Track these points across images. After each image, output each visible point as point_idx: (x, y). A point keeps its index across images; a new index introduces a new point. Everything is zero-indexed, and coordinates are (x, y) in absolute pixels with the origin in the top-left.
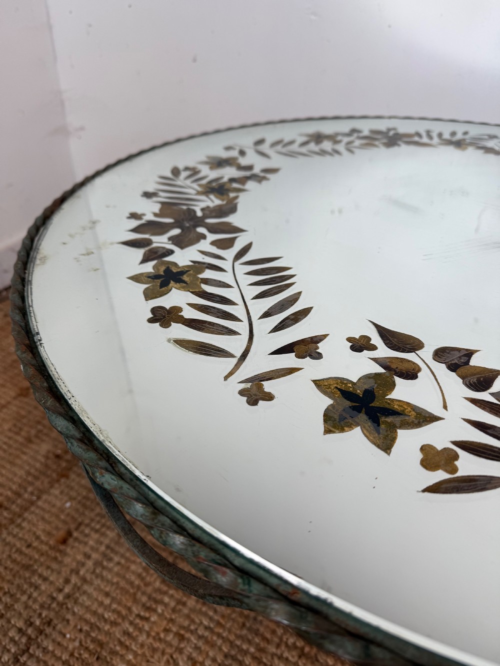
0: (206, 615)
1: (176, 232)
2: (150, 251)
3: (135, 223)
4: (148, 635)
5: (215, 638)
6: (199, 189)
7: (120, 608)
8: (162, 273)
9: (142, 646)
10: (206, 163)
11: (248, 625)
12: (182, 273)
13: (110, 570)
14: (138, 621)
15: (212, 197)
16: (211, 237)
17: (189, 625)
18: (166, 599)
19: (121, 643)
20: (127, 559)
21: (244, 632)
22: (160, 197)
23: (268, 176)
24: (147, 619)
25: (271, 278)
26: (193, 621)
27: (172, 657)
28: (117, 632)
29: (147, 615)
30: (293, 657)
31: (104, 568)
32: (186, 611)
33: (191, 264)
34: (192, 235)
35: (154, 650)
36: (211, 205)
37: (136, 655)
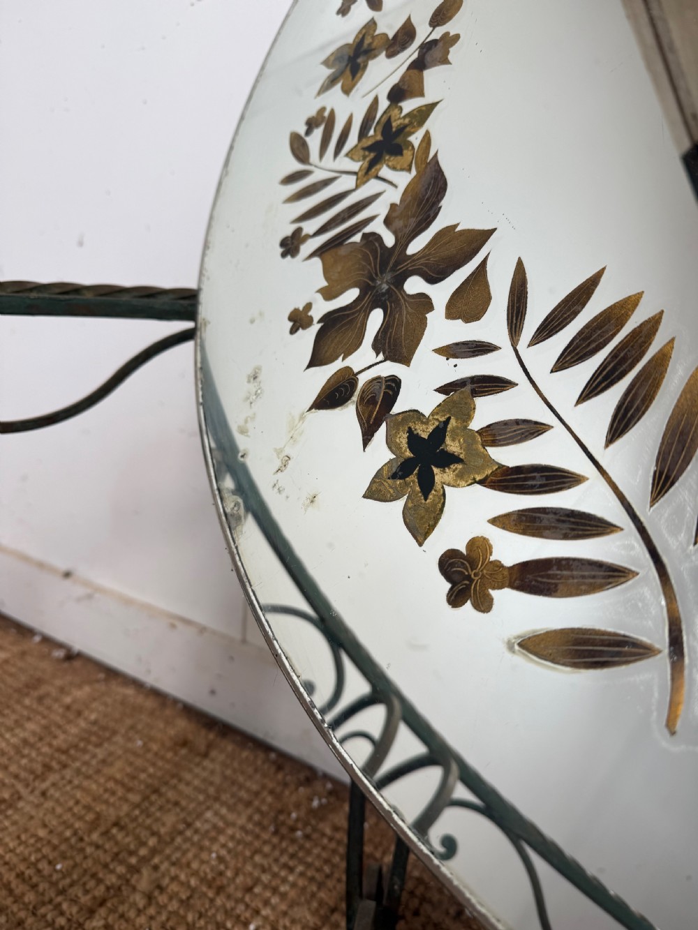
1: (376, 319)
2: (362, 398)
3: (308, 337)
6: (356, 166)
8: (408, 454)
10: (332, 81)
12: (439, 433)
15: (385, 171)
16: (441, 293)
22: (308, 237)
23: (451, 27)
25: (614, 355)
33: (442, 397)
34: (406, 312)
36: (394, 196)
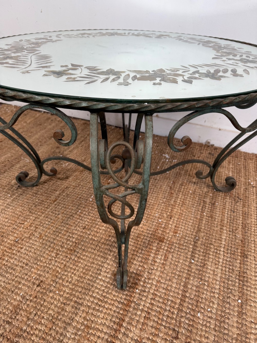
0: (47, 220)
1: (15, 51)
4: (23, 228)
5: (50, 227)
6: (28, 43)
7: (12, 222)
9: (20, 231)
10: (34, 39)
11: (64, 222)
13: (8, 211)
14: (19, 225)
16: (27, 52)
17: (40, 224)
18: (31, 217)
19: (12, 232)
20: (15, 207)
21: (63, 224)
24: (23, 224)
25: (43, 58)
26: (42, 223)
27: (32, 233)
28: (10, 229)
29: (23, 223)
30: (81, 229)
31: (5, 210)
32: (39, 220)
35: (25, 232)
36: (31, 46)
37: (18, 234)
